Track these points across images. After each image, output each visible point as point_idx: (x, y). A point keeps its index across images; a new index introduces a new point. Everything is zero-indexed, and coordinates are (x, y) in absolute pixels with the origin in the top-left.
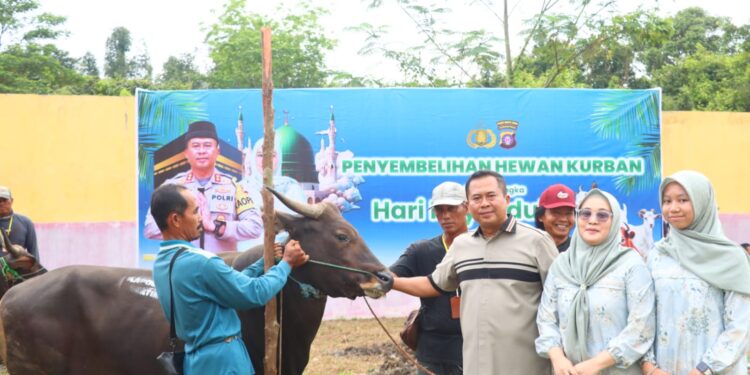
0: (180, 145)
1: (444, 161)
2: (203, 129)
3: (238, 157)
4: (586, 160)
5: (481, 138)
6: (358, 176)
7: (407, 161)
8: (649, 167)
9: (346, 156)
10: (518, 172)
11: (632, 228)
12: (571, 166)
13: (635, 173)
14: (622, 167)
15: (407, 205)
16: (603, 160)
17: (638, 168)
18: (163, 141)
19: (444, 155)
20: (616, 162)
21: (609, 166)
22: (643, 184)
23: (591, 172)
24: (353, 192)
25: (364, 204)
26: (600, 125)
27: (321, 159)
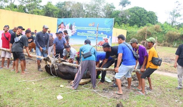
0: (60, 25)
1: (86, 28)
2: (62, 23)
3: (65, 26)
4: (103, 28)
5: (90, 25)
6: (76, 29)
7: (82, 27)
8: (111, 30)
9: (75, 27)
10: (94, 30)
11: (108, 39)
12: (101, 29)
13: (109, 31)
14: (107, 30)
15: (81, 33)
16: (105, 28)
17: (110, 30)
18: (59, 24)
19: (86, 27)
20: (107, 29)
21: (106, 30)
22: (110, 32)
23: (103, 30)
24: (76, 31)
25: (77, 33)
26: (105, 23)
27: (73, 27)
